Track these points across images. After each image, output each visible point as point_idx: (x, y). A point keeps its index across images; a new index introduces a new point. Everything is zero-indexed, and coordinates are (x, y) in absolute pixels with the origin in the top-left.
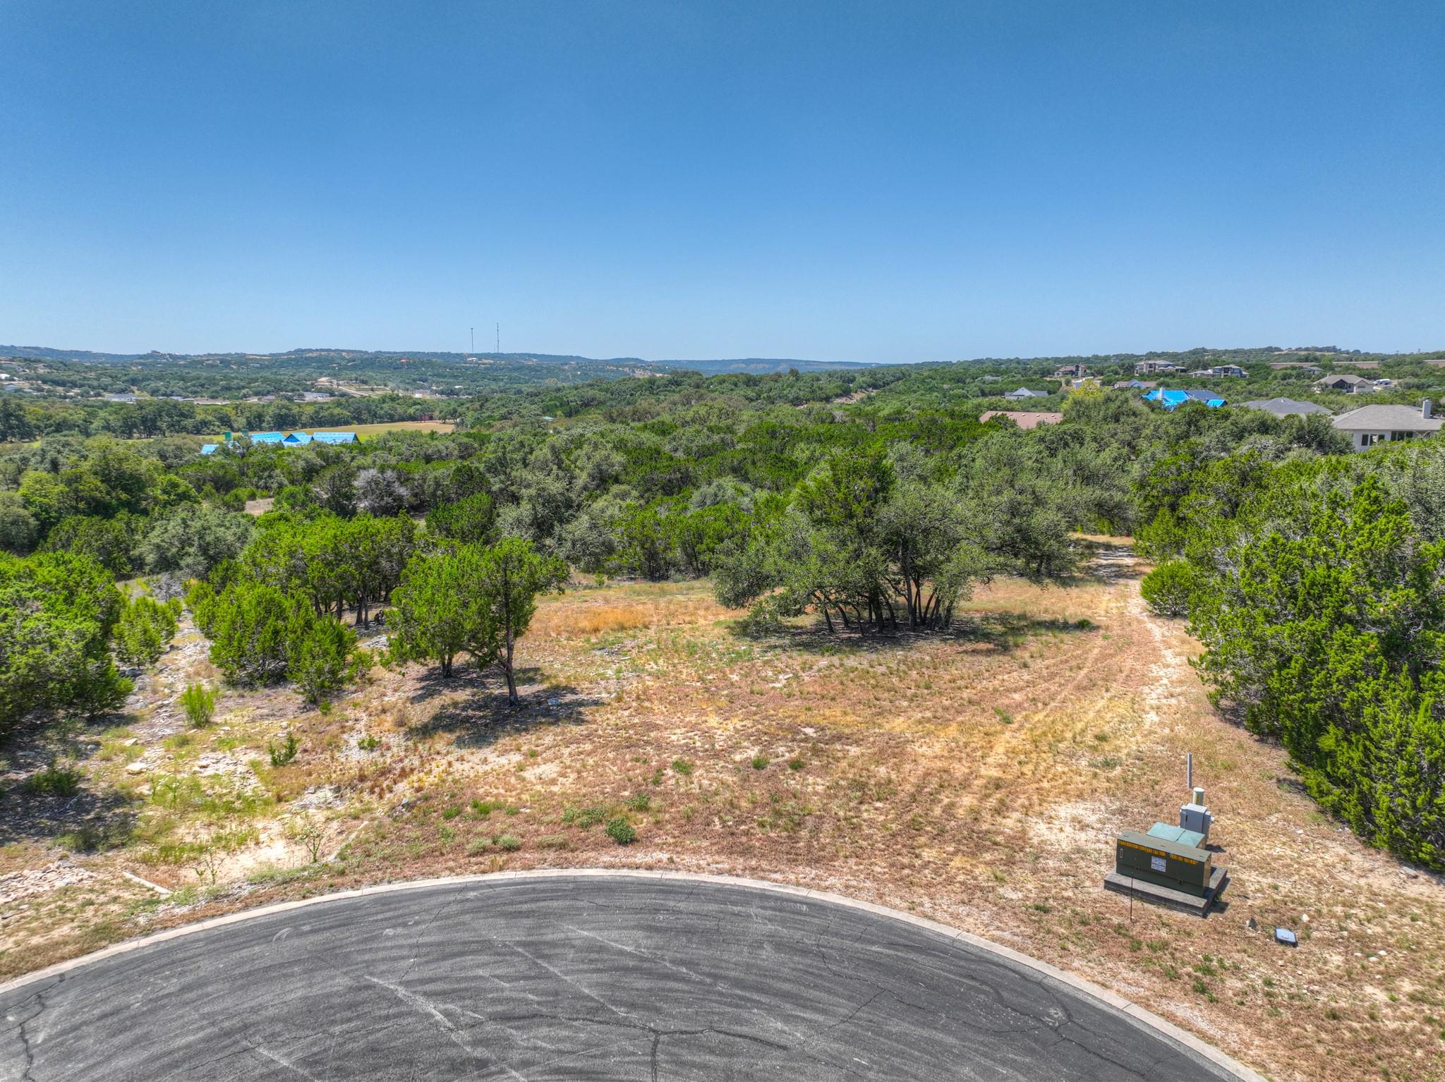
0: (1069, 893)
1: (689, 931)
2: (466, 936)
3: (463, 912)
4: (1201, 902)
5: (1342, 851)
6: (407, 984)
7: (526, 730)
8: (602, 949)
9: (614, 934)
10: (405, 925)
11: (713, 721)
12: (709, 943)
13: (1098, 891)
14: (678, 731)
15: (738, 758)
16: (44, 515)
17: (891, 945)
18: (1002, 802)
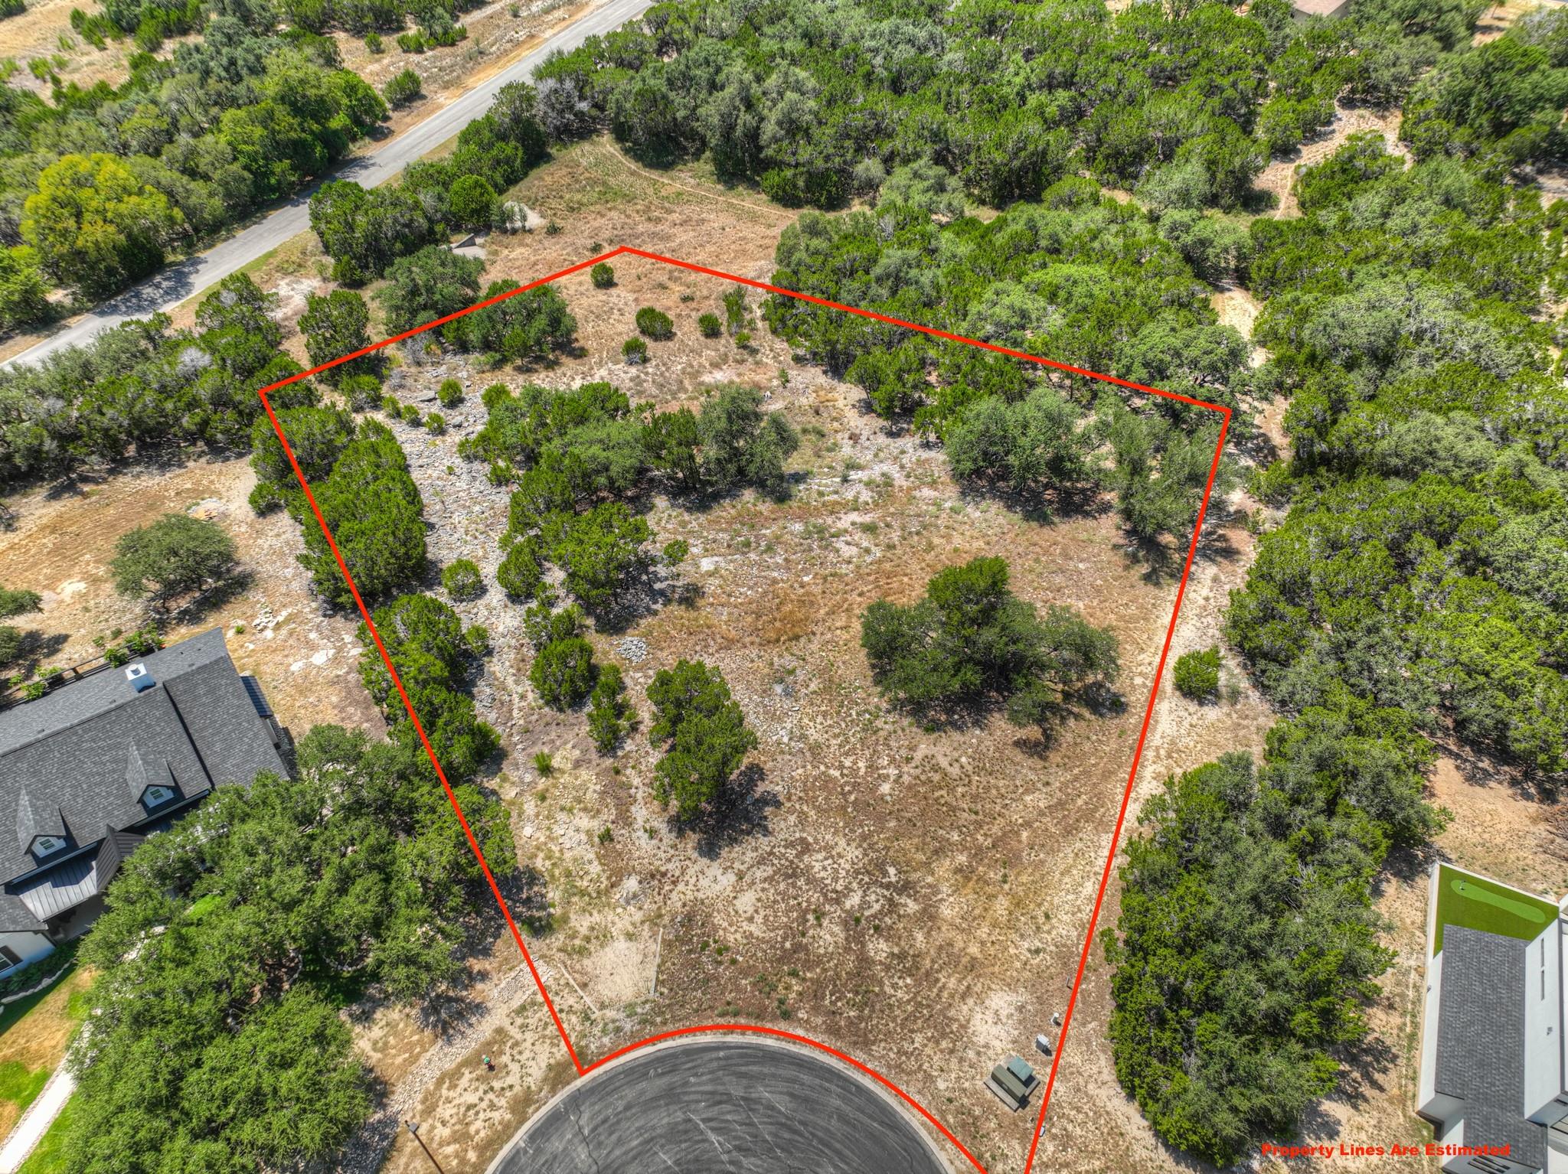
0: (967, 1085)
1: (806, 1100)
2: (720, 1088)
3: (720, 1069)
4: (1015, 1105)
5: (1103, 1062)
6: (704, 1120)
7: (735, 840)
8: (773, 1108)
9: (778, 1097)
10: (696, 1075)
11: (842, 842)
12: (813, 1111)
13: (979, 1084)
14: (820, 856)
15: (848, 905)
16: (254, 166)
17: (882, 1123)
18: (968, 987)
